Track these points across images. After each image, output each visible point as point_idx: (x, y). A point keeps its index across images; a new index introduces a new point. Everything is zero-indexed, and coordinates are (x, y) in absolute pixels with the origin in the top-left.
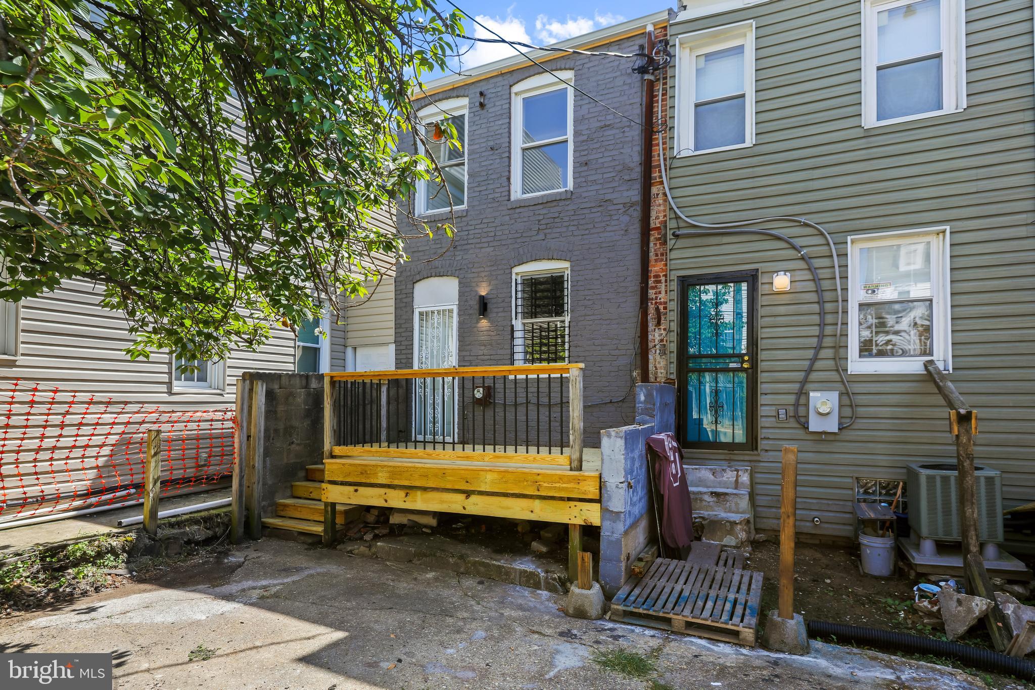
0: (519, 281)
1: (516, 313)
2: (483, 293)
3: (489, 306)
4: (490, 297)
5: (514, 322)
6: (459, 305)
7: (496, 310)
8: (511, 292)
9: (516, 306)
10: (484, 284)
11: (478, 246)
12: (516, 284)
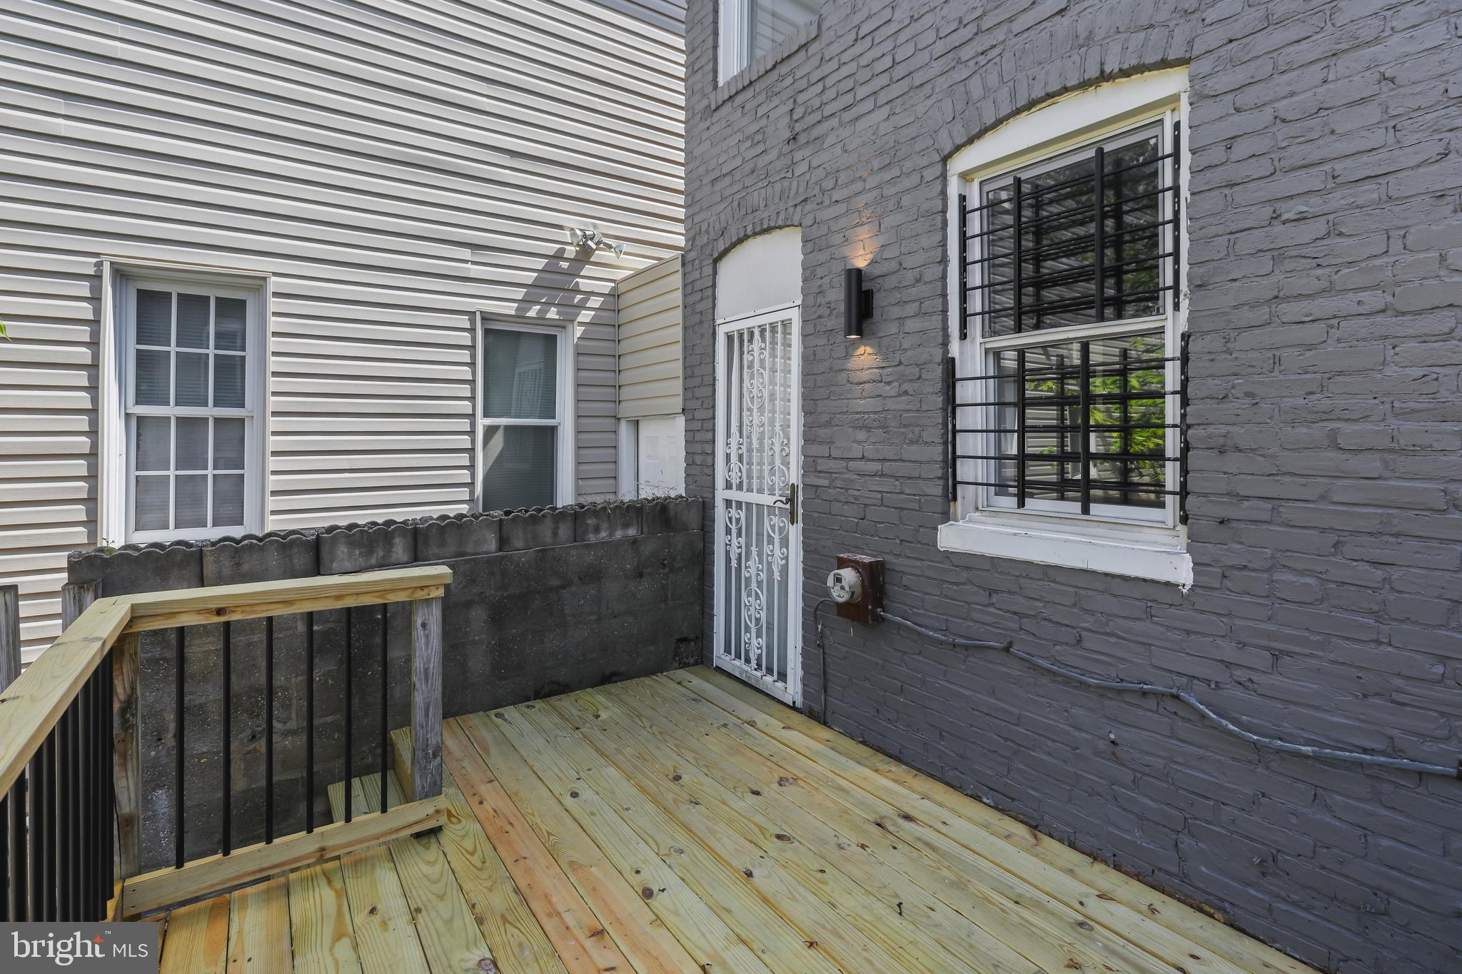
0: (974, 201)
1: (964, 316)
2: (861, 263)
3: (879, 300)
4: (877, 271)
5: (955, 349)
6: (804, 307)
7: (896, 312)
8: (943, 244)
9: (964, 290)
10: (864, 233)
11: (847, 116)
12: (964, 213)
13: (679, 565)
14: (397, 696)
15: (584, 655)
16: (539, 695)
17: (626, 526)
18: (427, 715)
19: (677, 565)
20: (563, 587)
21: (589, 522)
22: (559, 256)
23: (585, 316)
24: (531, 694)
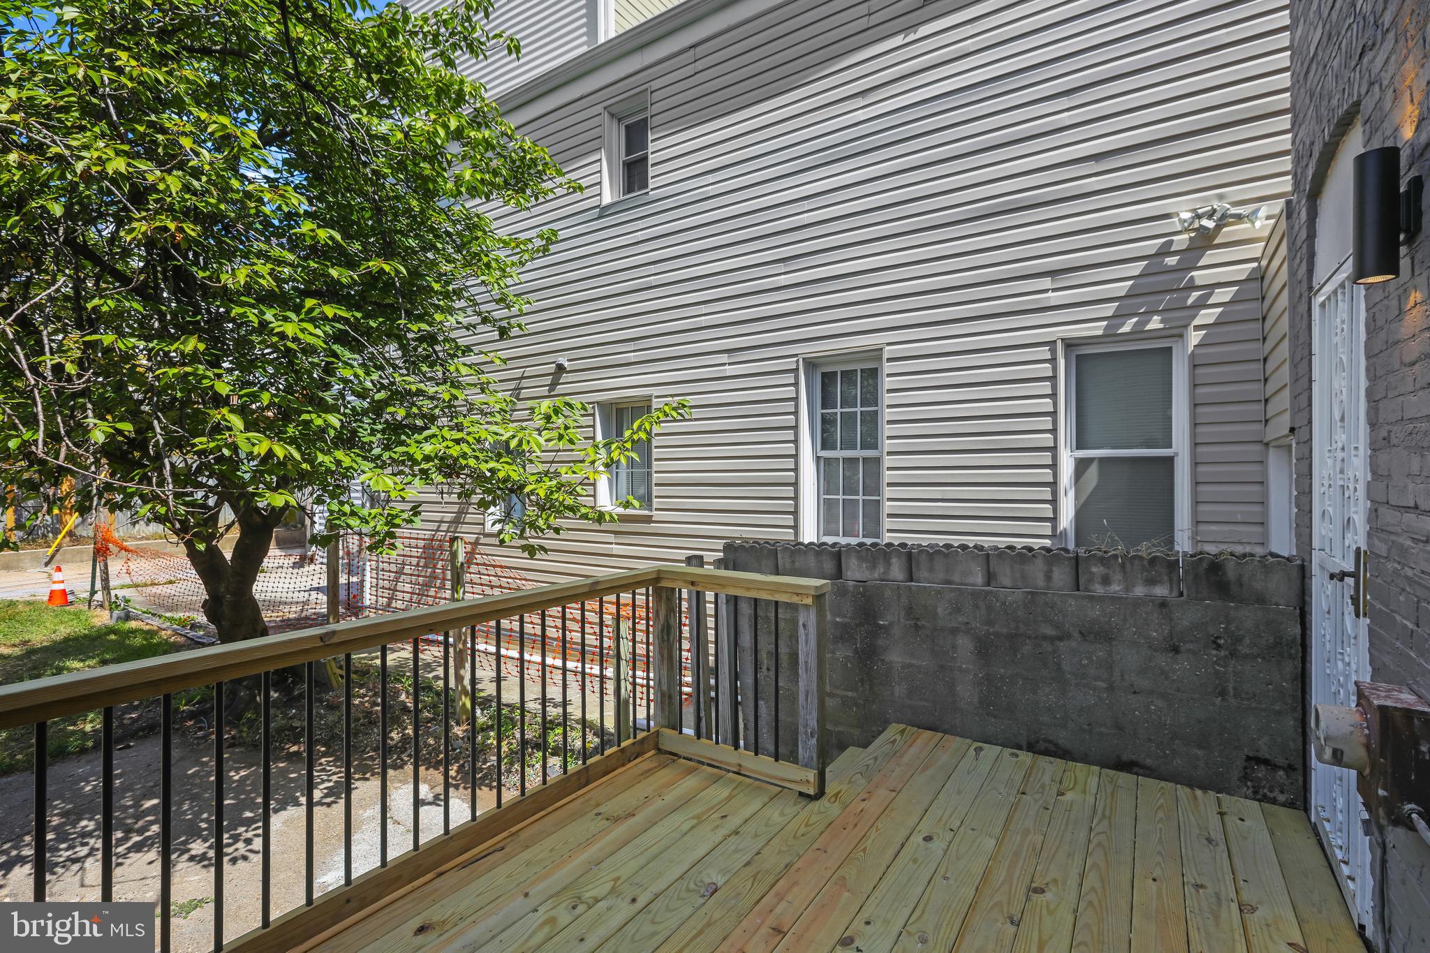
13: (1247, 651)
14: (897, 695)
15: (1089, 725)
16: (1031, 748)
17: (1151, 582)
18: (807, 699)
19: (1244, 650)
20: (1060, 639)
21: (1094, 569)
22: (1164, 251)
23: (1207, 316)
24: (1024, 744)
